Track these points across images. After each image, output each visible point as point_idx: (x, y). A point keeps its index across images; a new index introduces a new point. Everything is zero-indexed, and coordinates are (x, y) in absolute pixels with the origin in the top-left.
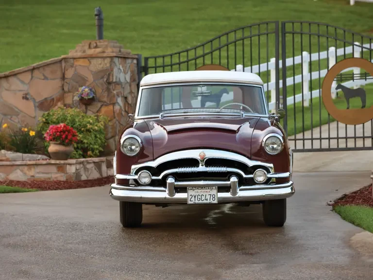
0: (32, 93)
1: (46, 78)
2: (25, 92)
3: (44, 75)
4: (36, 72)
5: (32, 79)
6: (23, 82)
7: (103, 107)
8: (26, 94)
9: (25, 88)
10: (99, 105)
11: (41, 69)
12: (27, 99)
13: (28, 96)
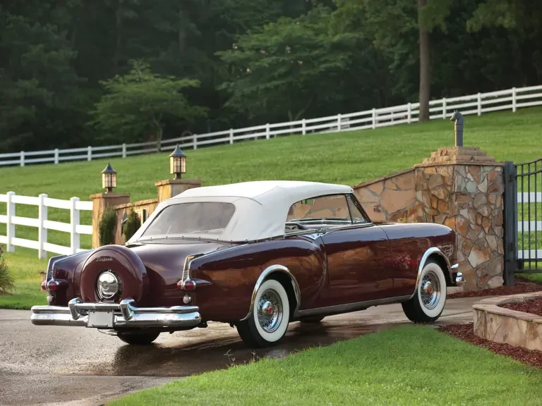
0: (384, 204)
1: (398, 189)
2: (376, 204)
3: (397, 186)
4: (388, 183)
5: (383, 190)
6: (374, 193)
7: (448, 219)
8: (378, 206)
9: (376, 199)
10: (444, 217)
11: (394, 179)
12: (379, 211)
13: (380, 209)
